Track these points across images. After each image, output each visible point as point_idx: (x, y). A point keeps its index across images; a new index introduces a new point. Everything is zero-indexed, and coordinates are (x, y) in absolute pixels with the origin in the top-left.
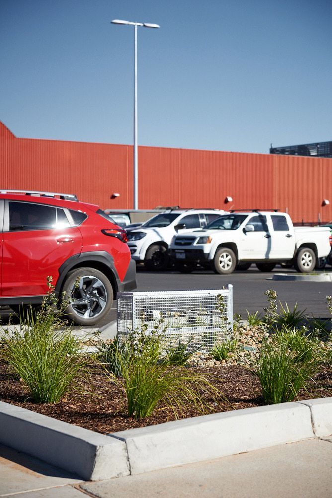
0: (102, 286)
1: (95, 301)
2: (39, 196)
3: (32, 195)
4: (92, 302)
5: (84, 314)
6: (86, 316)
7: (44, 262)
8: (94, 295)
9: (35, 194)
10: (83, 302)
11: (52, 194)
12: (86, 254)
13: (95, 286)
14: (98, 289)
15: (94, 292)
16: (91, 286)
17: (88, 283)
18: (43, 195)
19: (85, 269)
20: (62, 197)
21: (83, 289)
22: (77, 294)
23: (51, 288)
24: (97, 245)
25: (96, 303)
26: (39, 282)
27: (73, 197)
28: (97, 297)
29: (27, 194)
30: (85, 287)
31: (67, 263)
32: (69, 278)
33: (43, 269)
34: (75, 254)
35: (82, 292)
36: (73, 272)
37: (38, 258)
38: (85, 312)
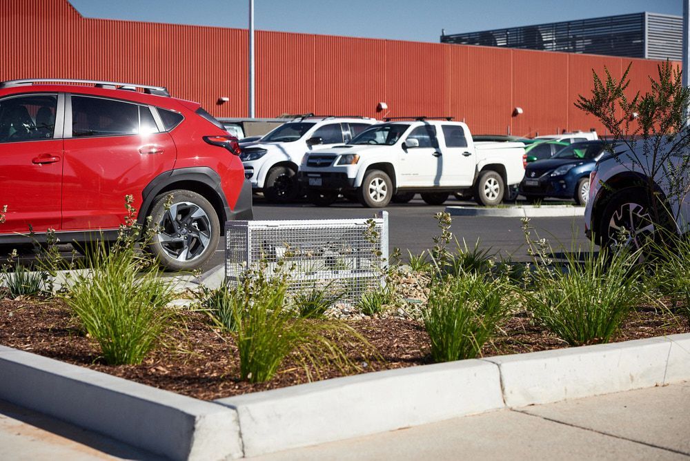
0: (204, 216)
1: (193, 238)
2: (114, 88)
3: (105, 87)
4: (190, 239)
5: (178, 256)
6: (182, 258)
7: (120, 182)
8: (192, 229)
9: (110, 85)
10: (177, 239)
11: (133, 87)
12: (180, 171)
13: (195, 215)
14: (199, 220)
15: (193, 224)
16: (188, 216)
17: (185, 212)
18: (121, 88)
19: (180, 191)
20: (147, 91)
21: (176, 220)
22: (169, 227)
23: (131, 211)
24: (197, 158)
25: (195, 240)
26: (114, 211)
27: (163, 90)
28: (197, 232)
29: (98, 85)
30: (180, 217)
31: (154, 184)
32: (157, 204)
33: (120, 192)
34: (165, 171)
35: (175, 224)
36: (163, 197)
37: (113, 177)
38: (180, 253)
